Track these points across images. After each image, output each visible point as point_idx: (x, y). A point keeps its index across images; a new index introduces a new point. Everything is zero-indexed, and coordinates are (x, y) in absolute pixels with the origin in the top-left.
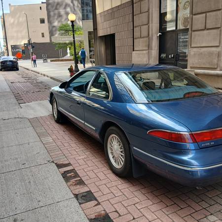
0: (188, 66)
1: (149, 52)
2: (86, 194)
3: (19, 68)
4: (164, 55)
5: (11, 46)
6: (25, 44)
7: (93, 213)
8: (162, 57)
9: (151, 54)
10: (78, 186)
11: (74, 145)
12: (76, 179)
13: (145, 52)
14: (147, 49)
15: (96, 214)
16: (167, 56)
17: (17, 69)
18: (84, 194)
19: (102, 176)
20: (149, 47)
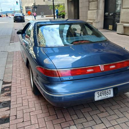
0: (120, 22)
1: (97, 11)
2: (7, 102)
3: (25, 20)
4: (107, 14)
5: (26, 7)
6: (32, 6)
7: (2, 115)
8: (106, 15)
9: (99, 13)
10: (6, 97)
11: (22, 70)
12: (7, 92)
13: (95, 11)
14: (96, 9)
15: (3, 116)
16: (109, 14)
17: (24, 21)
18: (5, 102)
19: (24, 92)
20: (98, 8)
